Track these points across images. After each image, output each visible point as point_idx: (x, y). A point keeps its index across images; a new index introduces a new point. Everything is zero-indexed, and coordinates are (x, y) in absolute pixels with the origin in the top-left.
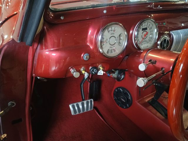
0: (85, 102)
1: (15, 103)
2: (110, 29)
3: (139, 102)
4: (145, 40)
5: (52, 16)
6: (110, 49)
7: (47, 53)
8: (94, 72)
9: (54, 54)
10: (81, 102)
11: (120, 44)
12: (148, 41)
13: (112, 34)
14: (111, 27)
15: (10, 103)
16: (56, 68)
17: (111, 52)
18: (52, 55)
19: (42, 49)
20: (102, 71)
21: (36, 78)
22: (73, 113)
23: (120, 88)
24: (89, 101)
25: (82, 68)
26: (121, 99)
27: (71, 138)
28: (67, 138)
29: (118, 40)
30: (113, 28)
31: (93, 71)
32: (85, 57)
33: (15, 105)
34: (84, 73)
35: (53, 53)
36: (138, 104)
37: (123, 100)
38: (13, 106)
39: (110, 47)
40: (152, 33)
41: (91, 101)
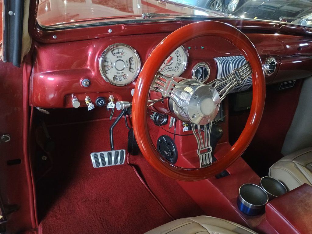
0: (113, 153)
1: (9, 137)
2: (116, 51)
3: (184, 156)
4: (169, 66)
5: (40, 34)
6: (118, 75)
7: (42, 77)
8: (101, 103)
9: (51, 79)
10: (107, 152)
11: (131, 70)
12: (175, 68)
13: (119, 57)
14: (118, 49)
15: (4, 136)
16: (54, 95)
17: (121, 79)
18: (49, 80)
19: (36, 72)
20: (113, 103)
21: (35, 108)
22: (95, 166)
23: (163, 136)
24: (120, 151)
25: (87, 98)
26: (165, 151)
27: (94, 201)
28: (89, 201)
29: (128, 65)
30: (121, 51)
31: (99, 101)
32: (84, 82)
33: (10, 139)
34: (88, 104)
35: (48, 77)
36: (184, 158)
37: (167, 154)
38: (7, 141)
39: (117, 73)
40: (179, 58)
41: (122, 152)
